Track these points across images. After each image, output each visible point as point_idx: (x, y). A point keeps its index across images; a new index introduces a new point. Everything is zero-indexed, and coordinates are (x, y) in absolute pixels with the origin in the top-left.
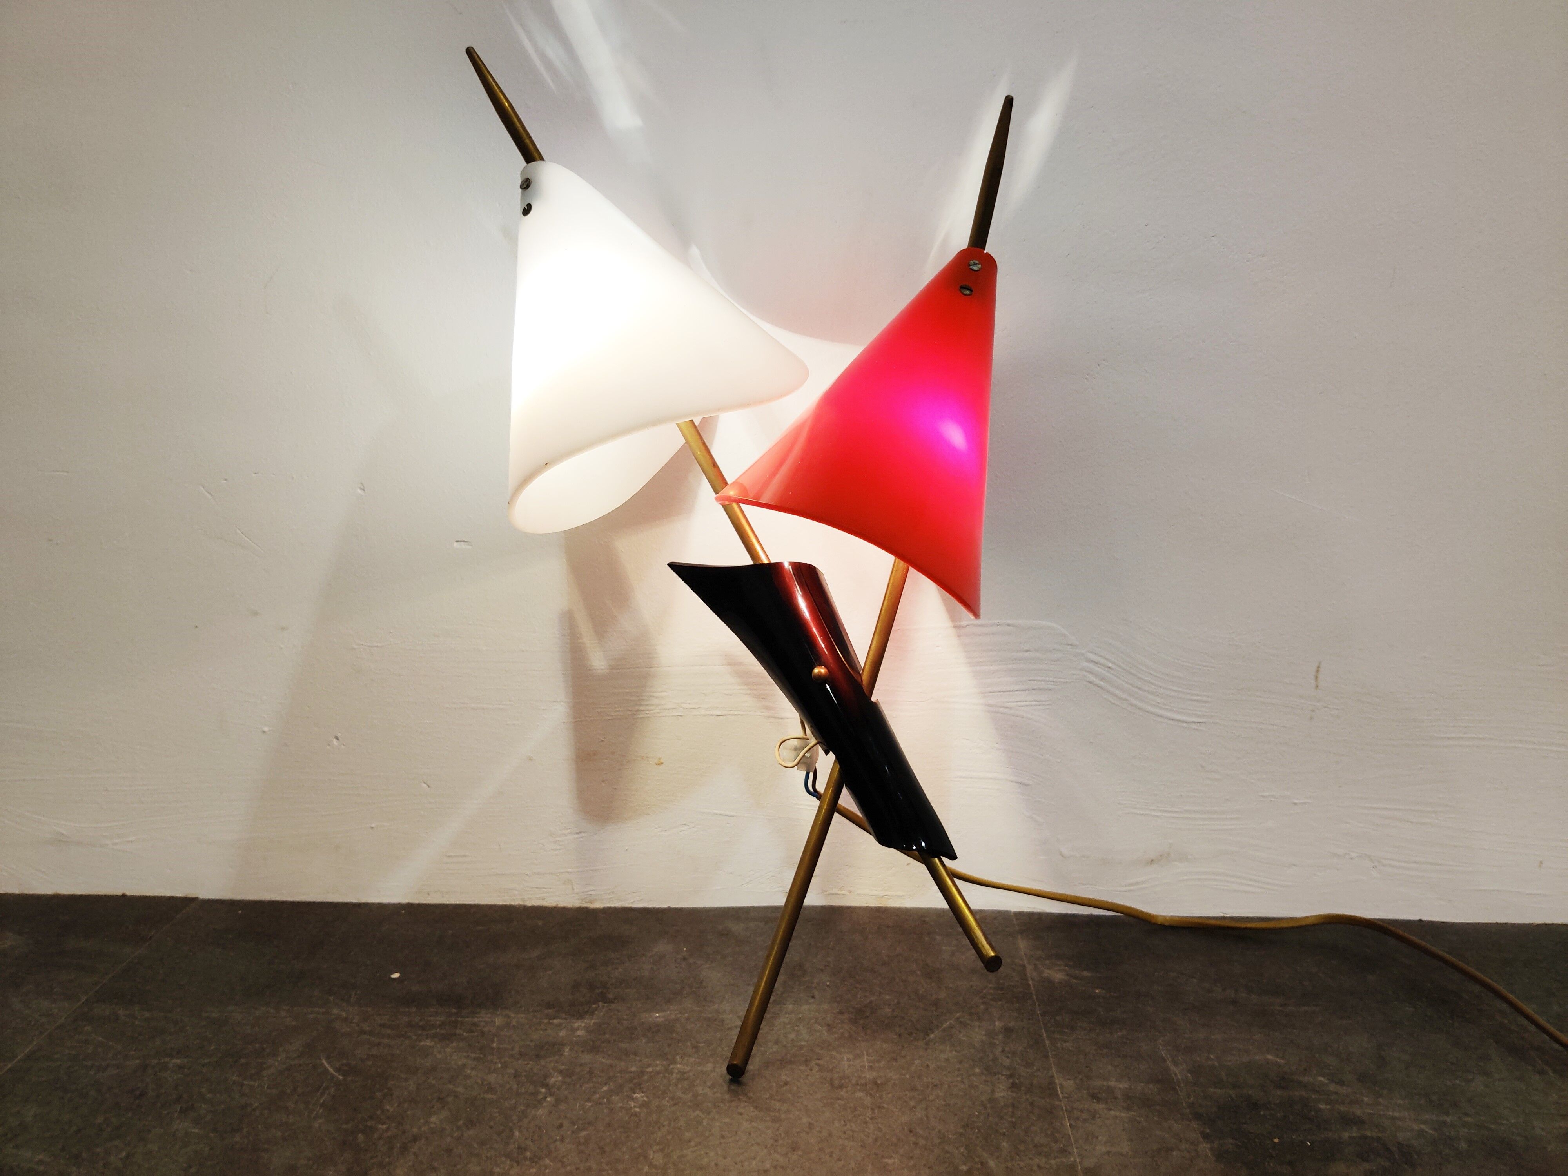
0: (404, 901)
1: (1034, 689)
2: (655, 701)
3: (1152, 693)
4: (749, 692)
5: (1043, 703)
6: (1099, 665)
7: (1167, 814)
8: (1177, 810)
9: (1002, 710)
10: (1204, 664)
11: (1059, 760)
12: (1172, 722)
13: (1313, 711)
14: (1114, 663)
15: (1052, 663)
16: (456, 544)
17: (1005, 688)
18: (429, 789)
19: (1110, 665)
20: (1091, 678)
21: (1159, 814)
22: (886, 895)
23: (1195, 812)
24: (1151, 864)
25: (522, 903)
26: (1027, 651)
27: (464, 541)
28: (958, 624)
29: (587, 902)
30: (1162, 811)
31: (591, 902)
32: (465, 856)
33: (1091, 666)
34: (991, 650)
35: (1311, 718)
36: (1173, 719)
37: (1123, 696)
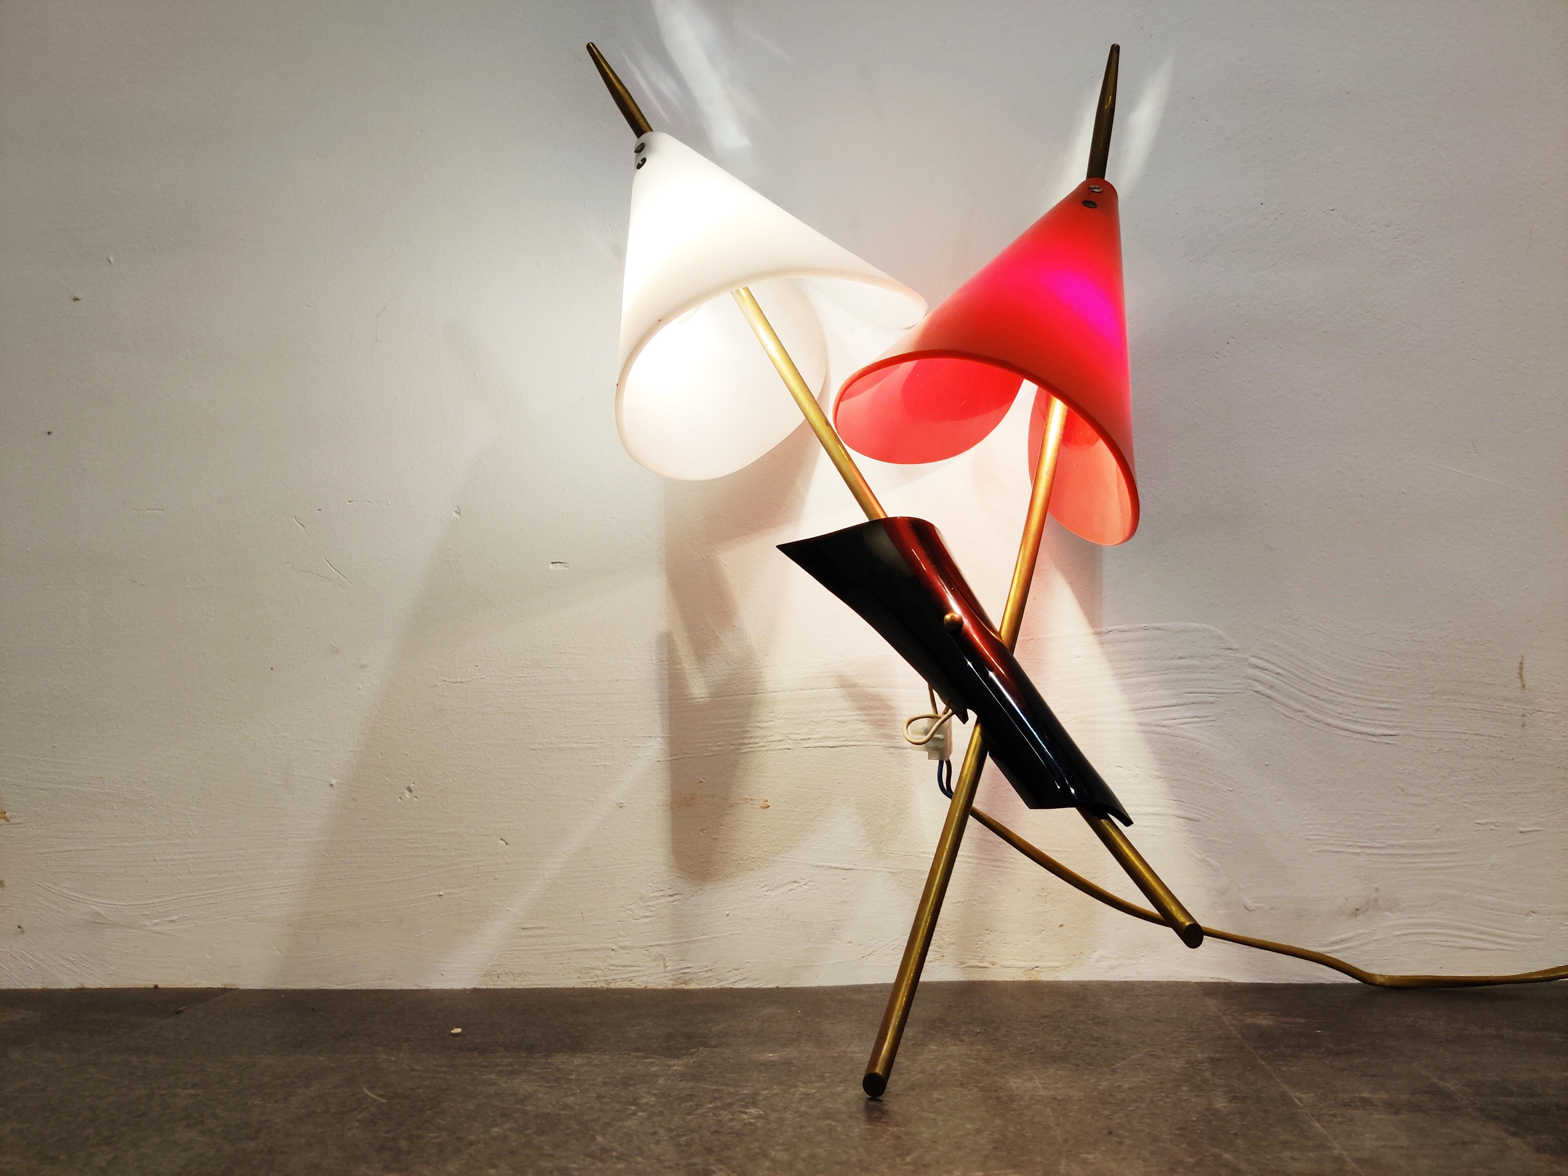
0: (470, 986)
1: (1193, 703)
2: (761, 733)
3: (1331, 702)
4: (865, 718)
5: (1206, 719)
6: (1266, 672)
7: (1367, 851)
8: (1379, 845)
9: (1158, 729)
10: (1388, 665)
11: (1231, 789)
12: (1359, 736)
13: (1524, 715)
14: (1283, 668)
15: (1212, 671)
16: (552, 567)
17: (1159, 703)
18: (507, 846)
19: (1279, 670)
20: (1260, 687)
21: (1358, 851)
22: (1037, 967)
23: (1402, 846)
24: (1356, 915)
25: (605, 986)
26: (1181, 658)
27: (560, 563)
28: (1098, 630)
29: (681, 983)
30: (1360, 847)
31: (685, 983)
32: (543, 928)
33: (1256, 672)
34: (1140, 659)
35: (1523, 725)
36: (1360, 733)
37: (1298, 706)
